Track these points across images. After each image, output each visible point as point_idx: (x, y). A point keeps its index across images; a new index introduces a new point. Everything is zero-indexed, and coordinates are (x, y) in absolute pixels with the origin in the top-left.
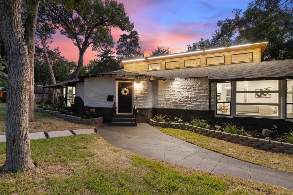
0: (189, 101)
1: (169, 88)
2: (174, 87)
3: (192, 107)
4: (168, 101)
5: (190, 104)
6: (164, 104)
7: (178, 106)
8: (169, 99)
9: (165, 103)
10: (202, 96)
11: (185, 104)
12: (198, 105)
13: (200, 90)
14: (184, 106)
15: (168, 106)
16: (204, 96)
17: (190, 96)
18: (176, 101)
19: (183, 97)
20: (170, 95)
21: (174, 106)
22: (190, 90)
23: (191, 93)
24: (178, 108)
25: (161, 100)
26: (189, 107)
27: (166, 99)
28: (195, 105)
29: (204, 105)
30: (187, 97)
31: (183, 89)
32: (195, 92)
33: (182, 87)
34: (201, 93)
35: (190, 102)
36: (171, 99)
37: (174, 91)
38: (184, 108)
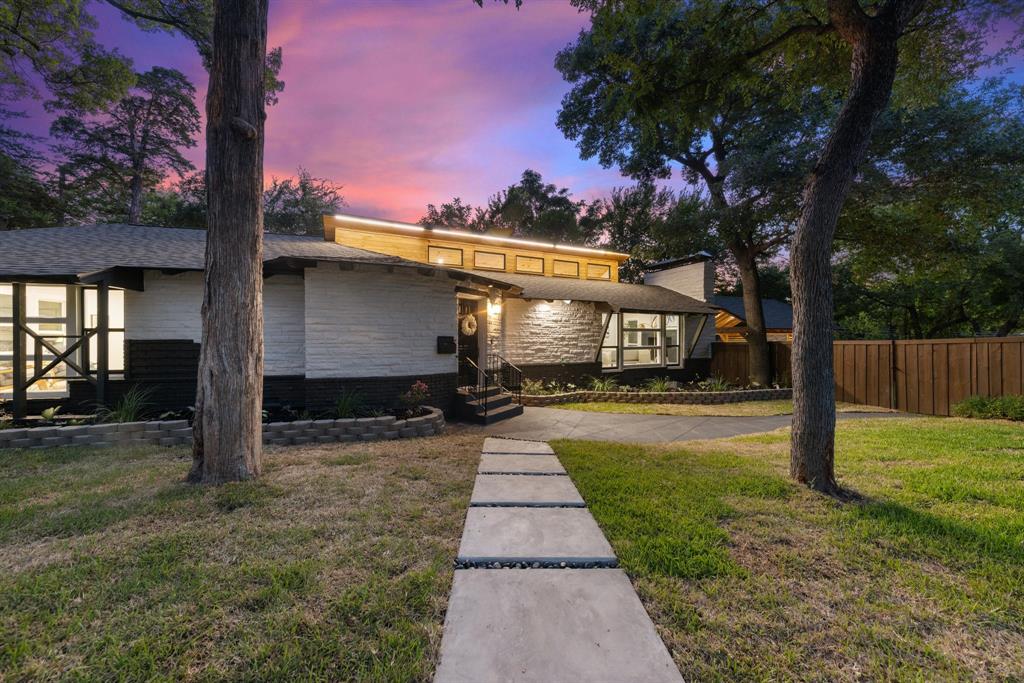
0: (566, 345)
1: (528, 317)
2: (538, 316)
3: (570, 358)
4: (526, 348)
5: (567, 352)
6: (518, 355)
7: (548, 357)
8: (529, 342)
9: (520, 351)
10: (585, 336)
11: (559, 354)
12: (580, 353)
13: (582, 324)
14: (557, 357)
15: (528, 359)
16: (588, 336)
17: (567, 336)
18: (544, 347)
19: (555, 339)
20: (532, 333)
21: (539, 358)
22: (567, 324)
23: (568, 331)
24: (548, 362)
25: (512, 347)
26: (566, 357)
27: (523, 343)
28: (575, 354)
29: (588, 354)
30: (563, 339)
31: (556, 321)
32: (575, 328)
33: (555, 318)
34: (583, 330)
35: (567, 349)
36: (534, 342)
37: (540, 325)
38: (558, 361)
